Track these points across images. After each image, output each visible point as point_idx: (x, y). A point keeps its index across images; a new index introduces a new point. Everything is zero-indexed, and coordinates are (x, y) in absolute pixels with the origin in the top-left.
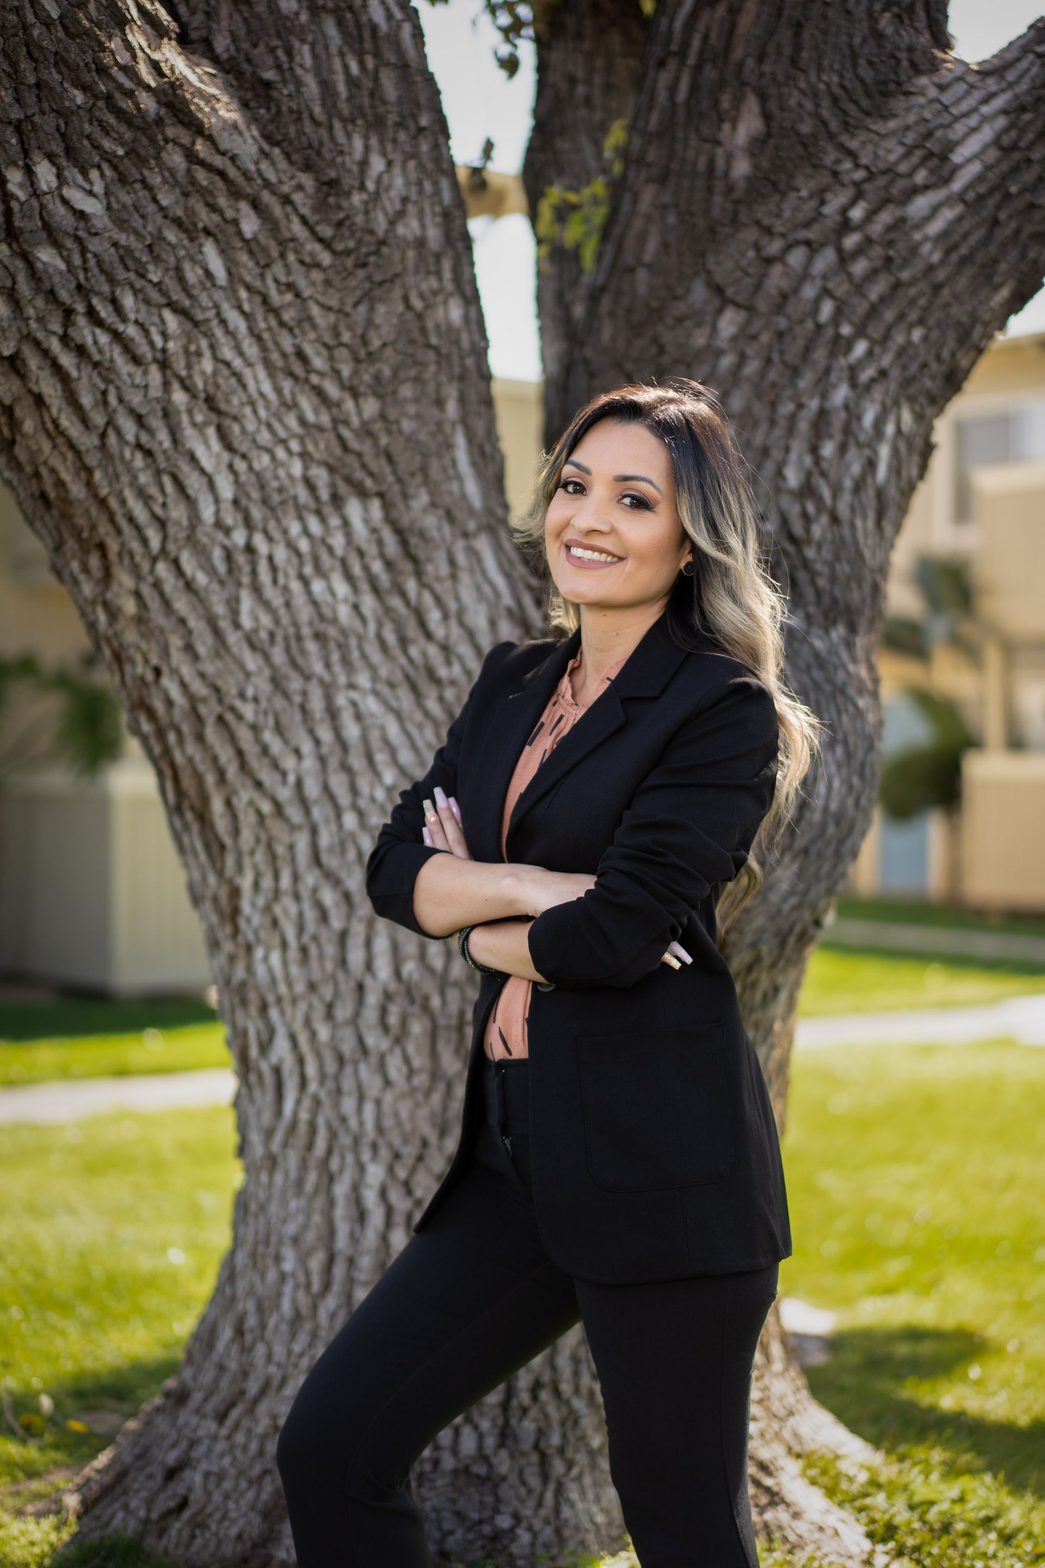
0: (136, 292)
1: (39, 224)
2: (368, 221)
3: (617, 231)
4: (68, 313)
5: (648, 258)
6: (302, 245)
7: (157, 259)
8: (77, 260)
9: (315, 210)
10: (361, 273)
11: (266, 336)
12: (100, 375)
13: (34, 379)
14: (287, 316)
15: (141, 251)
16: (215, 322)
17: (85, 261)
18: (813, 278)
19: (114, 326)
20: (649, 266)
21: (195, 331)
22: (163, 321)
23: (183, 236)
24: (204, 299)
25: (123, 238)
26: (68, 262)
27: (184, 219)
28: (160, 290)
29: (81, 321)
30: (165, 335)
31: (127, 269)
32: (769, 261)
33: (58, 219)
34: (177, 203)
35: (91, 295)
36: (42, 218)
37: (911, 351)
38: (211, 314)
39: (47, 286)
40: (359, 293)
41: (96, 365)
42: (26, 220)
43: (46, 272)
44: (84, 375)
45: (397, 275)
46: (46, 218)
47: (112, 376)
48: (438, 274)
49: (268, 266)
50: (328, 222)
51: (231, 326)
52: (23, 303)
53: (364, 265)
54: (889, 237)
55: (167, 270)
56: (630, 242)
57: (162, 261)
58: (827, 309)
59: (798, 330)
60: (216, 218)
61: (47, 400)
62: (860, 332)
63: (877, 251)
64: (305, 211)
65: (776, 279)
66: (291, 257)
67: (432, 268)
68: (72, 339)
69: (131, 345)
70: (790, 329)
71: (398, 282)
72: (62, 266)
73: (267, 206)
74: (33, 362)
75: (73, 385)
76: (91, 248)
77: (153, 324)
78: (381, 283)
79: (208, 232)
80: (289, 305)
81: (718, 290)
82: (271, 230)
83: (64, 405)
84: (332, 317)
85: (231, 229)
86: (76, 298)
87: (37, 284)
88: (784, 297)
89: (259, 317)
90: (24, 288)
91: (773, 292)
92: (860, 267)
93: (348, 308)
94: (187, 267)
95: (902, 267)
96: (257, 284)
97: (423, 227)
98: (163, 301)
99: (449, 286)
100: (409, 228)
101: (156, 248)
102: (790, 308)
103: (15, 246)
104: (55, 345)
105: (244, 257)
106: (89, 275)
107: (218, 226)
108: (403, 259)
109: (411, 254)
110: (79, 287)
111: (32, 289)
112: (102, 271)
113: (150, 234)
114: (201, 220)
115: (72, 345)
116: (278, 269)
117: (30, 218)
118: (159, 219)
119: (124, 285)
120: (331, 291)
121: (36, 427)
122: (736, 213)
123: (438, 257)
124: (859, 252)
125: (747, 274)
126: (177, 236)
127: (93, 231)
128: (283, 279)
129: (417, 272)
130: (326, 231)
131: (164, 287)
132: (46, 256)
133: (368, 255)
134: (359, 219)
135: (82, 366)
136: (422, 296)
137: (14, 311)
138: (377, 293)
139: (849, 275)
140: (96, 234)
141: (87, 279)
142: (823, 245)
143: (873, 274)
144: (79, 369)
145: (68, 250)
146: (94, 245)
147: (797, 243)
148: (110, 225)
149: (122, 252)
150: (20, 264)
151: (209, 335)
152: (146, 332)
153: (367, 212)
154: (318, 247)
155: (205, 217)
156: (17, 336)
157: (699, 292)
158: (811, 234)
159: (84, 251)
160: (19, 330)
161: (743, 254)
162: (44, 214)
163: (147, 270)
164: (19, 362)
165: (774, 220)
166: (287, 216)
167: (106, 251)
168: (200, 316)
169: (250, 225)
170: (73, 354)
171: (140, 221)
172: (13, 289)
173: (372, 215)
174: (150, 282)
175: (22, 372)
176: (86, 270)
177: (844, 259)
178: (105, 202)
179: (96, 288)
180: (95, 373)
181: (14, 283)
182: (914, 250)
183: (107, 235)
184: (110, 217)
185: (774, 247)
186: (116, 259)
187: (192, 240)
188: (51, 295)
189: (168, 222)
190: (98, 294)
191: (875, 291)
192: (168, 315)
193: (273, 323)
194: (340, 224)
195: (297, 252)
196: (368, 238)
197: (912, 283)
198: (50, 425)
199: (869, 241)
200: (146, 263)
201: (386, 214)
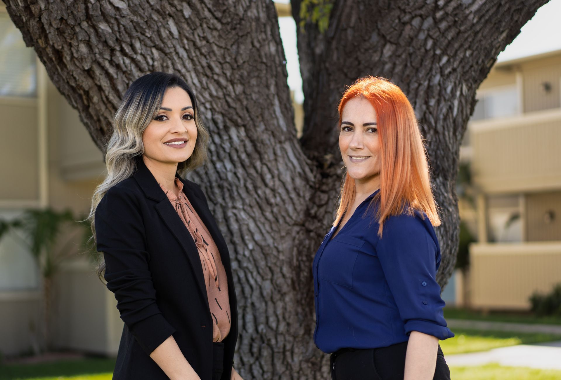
0: (141, 41)
1: (100, 13)
2: (236, 10)
3: (338, 13)
4: (112, 50)
5: (352, 24)
6: (209, 20)
7: (149, 27)
8: (116, 28)
9: (214, 6)
10: (234, 32)
11: (195, 59)
12: (126, 77)
13: (98, 79)
14: (204, 51)
15: (143, 24)
16: (174, 54)
17: (119, 28)
18: (424, 30)
19: (132, 56)
20: (353, 28)
21: (166, 57)
22: (152, 53)
23: (160, 17)
24: (169, 44)
25: (135, 19)
26: (112, 29)
27: (160, 10)
28: (151, 40)
29: (118, 54)
30: (153, 59)
31: (137, 31)
32: (405, 24)
33: (108, 11)
34: (157, 3)
35: (122, 43)
36: (101, 11)
37: (466, 61)
38: (172, 50)
39: (103, 39)
40: (233, 40)
41: (124, 72)
42: (94, 11)
43: (103, 33)
44: (119, 77)
45: (248, 33)
46: (103, 10)
47: (131, 77)
48: (265, 32)
49: (195, 29)
50: (219, 11)
51: (181, 55)
52: (93, 47)
53: (235, 29)
54: (455, 13)
55: (153, 31)
56: (344, 18)
57: (151, 28)
58: (430, 43)
59: (418, 53)
60: (173, 9)
61: (104, 88)
62: (444, 52)
63: (450, 18)
64: (210, 6)
65: (408, 31)
66: (205, 26)
67: (263, 30)
68: (114, 62)
69: (139, 64)
70: (414, 52)
71: (249, 35)
72: (110, 31)
73: (194, 4)
74: (98, 72)
75: (115, 81)
76: (122, 23)
77: (149, 55)
78: (242, 36)
79: (170, 15)
80: (205, 46)
81: (383, 37)
82: (196, 14)
83: (111, 90)
84: (222, 51)
85: (180, 14)
86: (116, 44)
87: (99, 39)
88: (412, 39)
89: (192, 51)
90: (94, 40)
91: (407, 37)
92: (443, 25)
93: (229, 47)
94: (162, 30)
95: (461, 25)
96: (191, 37)
97: (258, 12)
98: (152, 45)
99: (270, 37)
100: (252, 13)
101: (149, 22)
102: (414, 43)
103: (90, 23)
104: (107, 64)
105: (185, 26)
106: (121, 34)
107: (174, 13)
108: (251, 26)
109: (254, 24)
110: (117, 39)
111: (97, 41)
112: (126, 32)
113: (147, 17)
114: (168, 10)
115: (114, 64)
116: (199, 31)
117: (96, 10)
118: (150, 10)
119: (136, 38)
120: (222, 40)
121: (99, 100)
122: (389, 4)
123: (265, 25)
124: (442, 19)
125: (395, 29)
126: (158, 17)
127: (123, 15)
128: (202, 35)
129: (256, 31)
130: (219, 15)
131: (152, 39)
132: (103, 26)
133: (236, 24)
134: (232, 9)
135: (119, 73)
136: (259, 42)
137: (89, 50)
138: (240, 40)
139: (439, 29)
140: (124, 17)
141: (120, 36)
142: (427, 17)
143: (449, 28)
144: (117, 74)
145: (112, 24)
146: (123, 21)
147: (416, 16)
148: (130, 13)
149: (135, 24)
150: (92, 30)
151: (171, 59)
152: (145, 58)
153: (235, 7)
154: (215, 21)
155: (169, 9)
156: (91, 61)
157: (375, 38)
158: (422, 12)
159: (119, 24)
160: (92, 58)
161: (393, 21)
162: (102, 8)
163: (145, 32)
164: (91, 72)
165: (407, 6)
166: (203, 8)
167: (128, 24)
168: (168, 51)
169: (187, 12)
170: (115, 68)
171: (142, 11)
172: (89, 41)
173: (237, 7)
174: (147, 37)
175: (93, 76)
176: (119, 32)
177: (436, 22)
178: (127, 3)
179: (124, 40)
180: (124, 76)
181: (90, 38)
182: (466, 17)
183: (128, 17)
184: (129, 10)
185: (407, 18)
186: (132, 27)
187: (164, 19)
188: (105, 43)
189: (154, 11)
190: (125, 42)
191: (450, 35)
192: (154, 51)
193: (198, 53)
194: (224, 12)
195: (207, 23)
196: (236, 17)
197: (465, 31)
198: (104, 99)
199: (446, 14)
200: (145, 29)
201: (243, 7)
